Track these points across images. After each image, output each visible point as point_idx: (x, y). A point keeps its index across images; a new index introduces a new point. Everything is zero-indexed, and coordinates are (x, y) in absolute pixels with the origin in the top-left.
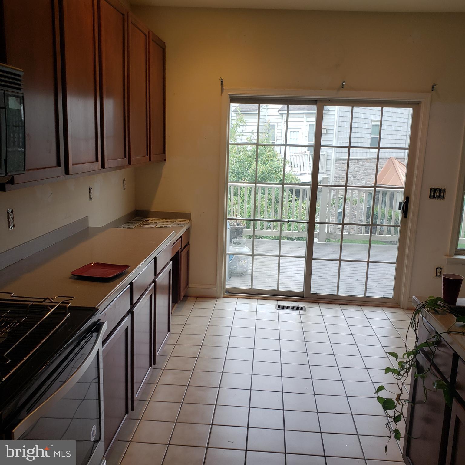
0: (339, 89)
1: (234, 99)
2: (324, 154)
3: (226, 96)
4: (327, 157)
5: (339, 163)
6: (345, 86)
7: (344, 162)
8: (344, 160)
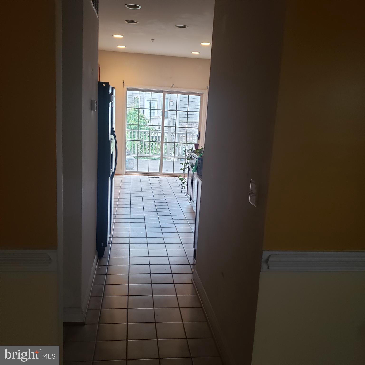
0: (171, 87)
1: (129, 89)
2: (172, 118)
3: (125, 88)
4: (174, 120)
5: (181, 124)
6: (173, 86)
7: (184, 124)
8: (185, 122)
